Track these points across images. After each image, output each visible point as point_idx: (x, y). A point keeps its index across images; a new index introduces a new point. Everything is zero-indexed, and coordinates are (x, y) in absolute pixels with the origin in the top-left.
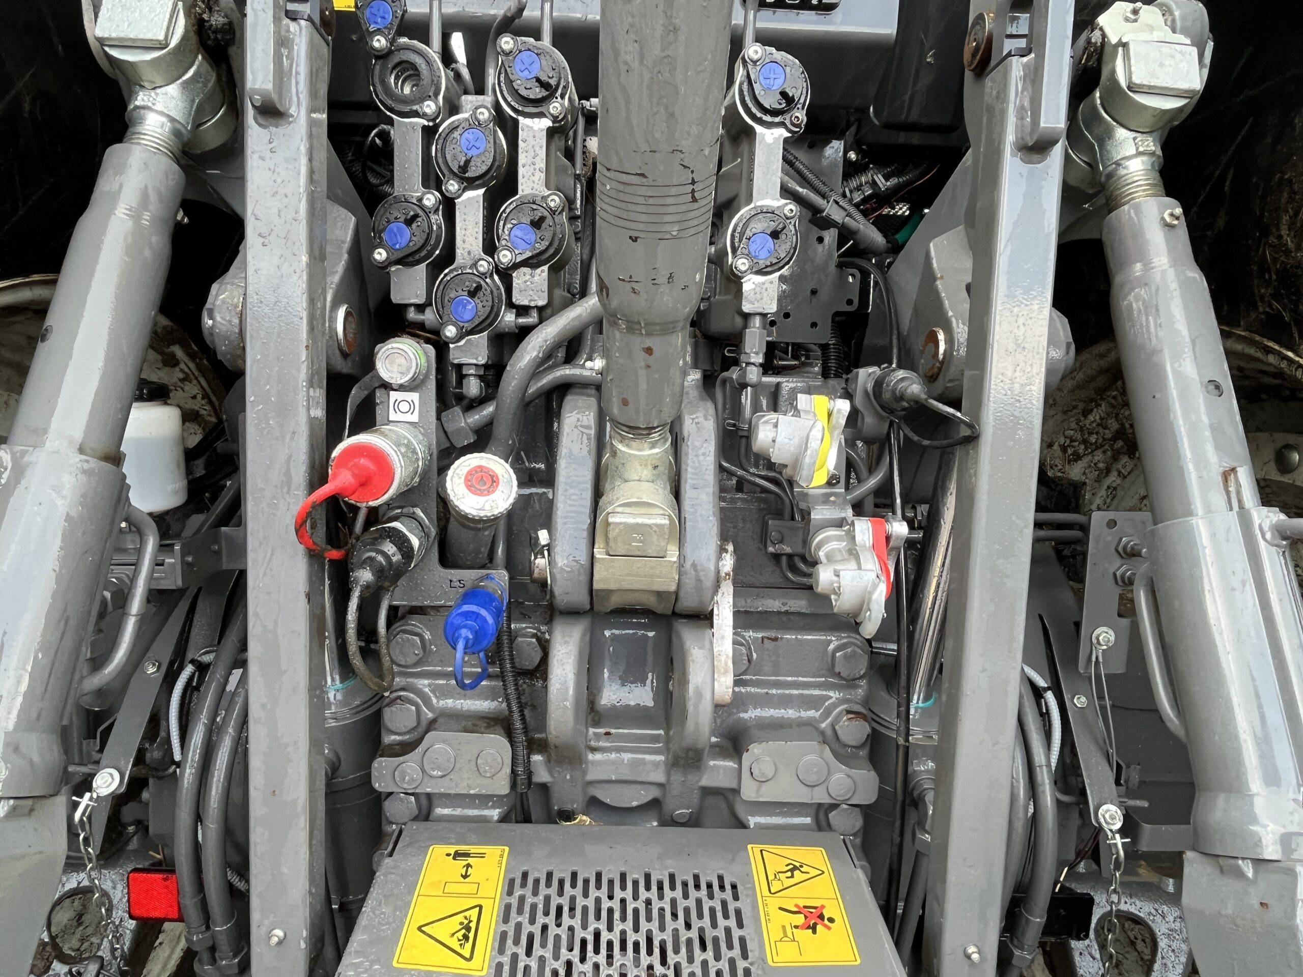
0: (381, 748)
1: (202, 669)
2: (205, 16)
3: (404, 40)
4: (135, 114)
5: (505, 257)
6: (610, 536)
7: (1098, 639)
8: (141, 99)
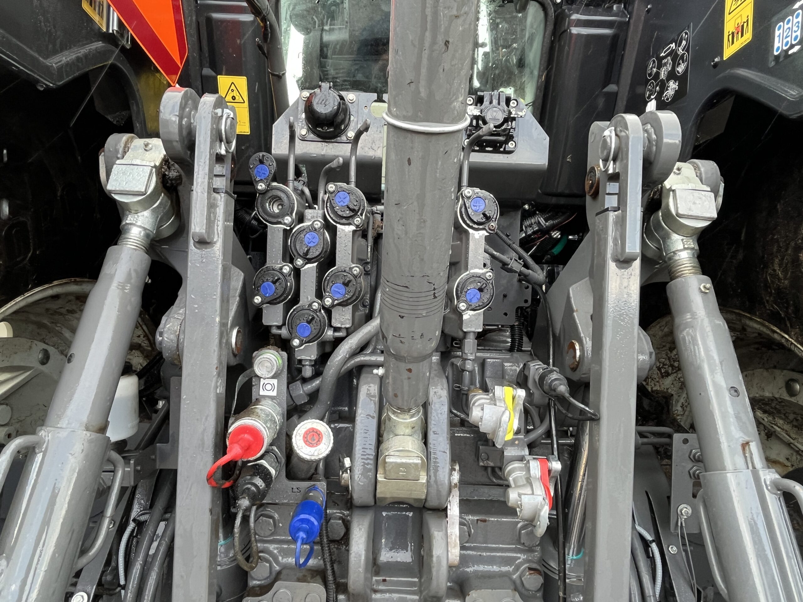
0: (248, 589)
1: (140, 525)
2: (167, 173)
3: (275, 184)
4: (126, 227)
5: (328, 302)
6: (387, 469)
7: (681, 511)
8: (129, 219)
